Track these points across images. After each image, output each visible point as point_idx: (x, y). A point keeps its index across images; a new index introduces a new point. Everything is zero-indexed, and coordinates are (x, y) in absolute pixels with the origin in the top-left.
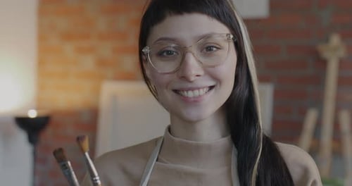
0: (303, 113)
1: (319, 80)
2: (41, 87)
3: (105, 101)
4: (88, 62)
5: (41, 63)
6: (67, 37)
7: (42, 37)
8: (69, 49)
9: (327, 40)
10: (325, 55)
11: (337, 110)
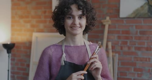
1: (102, 32)
2: (13, 34)
3: (34, 39)
4: (28, 26)
5: (12, 26)
6: (21, 17)
7: (13, 17)
8: (22, 21)
9: (105, 19)
10: (104, 23)
11: (107, 41)
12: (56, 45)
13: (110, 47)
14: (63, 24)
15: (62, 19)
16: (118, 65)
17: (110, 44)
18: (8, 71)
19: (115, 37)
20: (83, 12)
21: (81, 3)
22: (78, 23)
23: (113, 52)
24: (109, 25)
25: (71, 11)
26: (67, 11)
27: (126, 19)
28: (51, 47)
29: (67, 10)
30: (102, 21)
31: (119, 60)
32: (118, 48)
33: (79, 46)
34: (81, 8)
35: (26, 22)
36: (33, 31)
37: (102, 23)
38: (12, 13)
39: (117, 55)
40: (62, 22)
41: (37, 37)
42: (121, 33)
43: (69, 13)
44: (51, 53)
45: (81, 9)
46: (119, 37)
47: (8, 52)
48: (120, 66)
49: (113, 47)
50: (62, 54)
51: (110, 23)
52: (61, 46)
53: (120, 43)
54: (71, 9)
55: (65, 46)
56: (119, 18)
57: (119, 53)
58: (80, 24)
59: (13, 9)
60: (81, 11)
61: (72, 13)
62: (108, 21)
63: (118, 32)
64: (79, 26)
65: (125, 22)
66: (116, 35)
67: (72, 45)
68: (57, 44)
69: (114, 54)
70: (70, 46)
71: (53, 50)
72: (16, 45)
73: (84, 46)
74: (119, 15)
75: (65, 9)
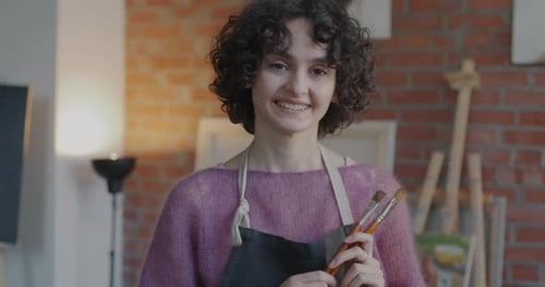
0: (429, 157)
1: (449, 116)
2: (130, 124)
3: (202, 143)
4: (184, 94)
5: (129, 95)
6: (161, 63)
7: (130, 63)
8: (162, 77)
9: (459, 67)
10: (455, 85)
11: (466, 152)
12: (219, 170)
13: (476, 172)
14: (248, 86)
15: (249, 65)
16: (507, 238)
17: (475, 163)
18: (112, 254)
19: (494, 135)
20: (330, 52)
21: (327, 19)
22: (307, 91)
23: (485, 190)
24: (474, 93)
25: (287, 41)
26: (271, 38)
27: (535, 70)
28: (200, 180)
29: (271, 34)
30: (449, 76)
31: (509, 219)
32: (505, 178)
33: (300, 174)
34: (326, 36)
35: (175, 80)
36: (200, 114)
37: (445, 83)
38: (128, 49)
39: (503, 201)
40: (247, 78)
41: (214, 137)
42: (517, 119)
43: (279, 47)
44: (198, 198)
45: (323, 41)
46: (510, 137)
47: (113, 189)
48: (513, 242)
49: (487, 174)
50: (238, 204)
51: (475, 83)
52: (236, 174)
53: (514, 156)
54: (286, 32)
55: (250, 173)
56: (511, 63)
57: (509, 195)
58: (311, 94)
59: (130, 33)
60: (324, 46)
61: (287, 48)
62: (468, 77)
63: (507, 118)
64: (306, 99)
65: (531, 80)
66: (499, 129)
67: (275, 169)
68: (222, 167)
69: (491, 198)
70: (269, 174)
71: (205, 188)
72: (139, 163)
73: (319, 172)
74: (509, 55)
75: (267, 31)
